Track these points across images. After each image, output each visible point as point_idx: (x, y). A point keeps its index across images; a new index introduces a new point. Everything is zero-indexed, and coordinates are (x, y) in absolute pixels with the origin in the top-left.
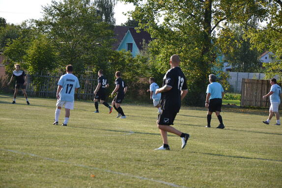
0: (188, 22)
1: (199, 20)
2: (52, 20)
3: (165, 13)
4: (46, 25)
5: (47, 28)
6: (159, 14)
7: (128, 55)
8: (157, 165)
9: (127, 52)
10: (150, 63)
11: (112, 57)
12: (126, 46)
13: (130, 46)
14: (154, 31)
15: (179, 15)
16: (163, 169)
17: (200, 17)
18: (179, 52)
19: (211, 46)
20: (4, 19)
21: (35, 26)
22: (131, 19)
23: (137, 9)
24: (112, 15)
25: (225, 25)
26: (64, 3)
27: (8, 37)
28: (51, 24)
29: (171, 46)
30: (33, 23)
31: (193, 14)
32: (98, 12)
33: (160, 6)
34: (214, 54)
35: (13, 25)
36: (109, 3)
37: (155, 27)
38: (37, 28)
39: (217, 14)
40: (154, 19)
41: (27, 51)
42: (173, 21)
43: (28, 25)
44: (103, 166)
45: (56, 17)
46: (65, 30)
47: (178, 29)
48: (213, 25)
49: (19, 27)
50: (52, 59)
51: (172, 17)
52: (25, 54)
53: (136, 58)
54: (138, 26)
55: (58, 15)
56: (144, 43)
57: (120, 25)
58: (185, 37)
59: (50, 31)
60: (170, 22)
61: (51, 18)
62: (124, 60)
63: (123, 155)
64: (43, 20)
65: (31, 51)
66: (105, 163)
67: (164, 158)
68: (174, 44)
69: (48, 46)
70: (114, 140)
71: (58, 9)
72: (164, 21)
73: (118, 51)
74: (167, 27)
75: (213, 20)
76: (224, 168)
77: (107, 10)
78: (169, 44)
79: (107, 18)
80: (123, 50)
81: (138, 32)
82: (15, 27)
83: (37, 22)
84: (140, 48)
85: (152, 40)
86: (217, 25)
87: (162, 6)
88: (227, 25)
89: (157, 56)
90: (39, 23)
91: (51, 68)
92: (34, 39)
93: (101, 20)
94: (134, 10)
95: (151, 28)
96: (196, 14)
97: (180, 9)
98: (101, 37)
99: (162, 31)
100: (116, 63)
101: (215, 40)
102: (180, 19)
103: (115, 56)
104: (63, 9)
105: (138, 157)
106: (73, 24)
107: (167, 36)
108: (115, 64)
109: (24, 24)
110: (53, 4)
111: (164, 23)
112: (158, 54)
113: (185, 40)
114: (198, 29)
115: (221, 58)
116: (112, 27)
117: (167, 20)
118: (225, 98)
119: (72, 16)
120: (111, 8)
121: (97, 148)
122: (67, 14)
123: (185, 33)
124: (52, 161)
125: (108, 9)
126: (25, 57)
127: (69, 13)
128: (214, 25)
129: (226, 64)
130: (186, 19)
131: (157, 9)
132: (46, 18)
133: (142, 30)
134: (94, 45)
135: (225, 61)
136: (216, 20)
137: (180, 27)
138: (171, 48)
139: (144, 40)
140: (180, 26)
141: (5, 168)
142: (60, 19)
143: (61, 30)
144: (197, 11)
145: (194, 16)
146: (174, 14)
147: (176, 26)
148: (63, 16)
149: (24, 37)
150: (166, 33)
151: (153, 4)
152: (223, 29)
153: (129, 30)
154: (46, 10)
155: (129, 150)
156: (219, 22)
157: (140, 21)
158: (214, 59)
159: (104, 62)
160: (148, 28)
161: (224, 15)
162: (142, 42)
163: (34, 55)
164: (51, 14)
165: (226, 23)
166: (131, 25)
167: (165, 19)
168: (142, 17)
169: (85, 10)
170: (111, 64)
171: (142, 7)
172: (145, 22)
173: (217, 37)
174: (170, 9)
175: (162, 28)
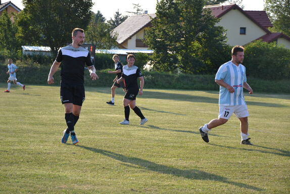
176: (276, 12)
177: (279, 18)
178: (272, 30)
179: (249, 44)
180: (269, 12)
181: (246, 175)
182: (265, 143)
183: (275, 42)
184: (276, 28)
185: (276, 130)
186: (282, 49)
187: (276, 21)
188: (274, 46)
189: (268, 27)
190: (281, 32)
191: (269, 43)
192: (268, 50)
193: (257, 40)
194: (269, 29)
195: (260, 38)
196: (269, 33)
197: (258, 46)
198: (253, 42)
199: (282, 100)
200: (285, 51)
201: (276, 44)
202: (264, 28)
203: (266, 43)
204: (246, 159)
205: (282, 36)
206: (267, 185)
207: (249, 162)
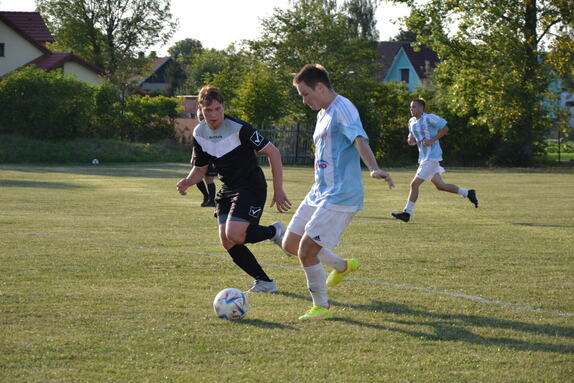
0: (497, 29)
1: (515, 25)
2: (276, 38)
3: (459, 17)
4: (266, 47)
5: (267, 53)
6: (450, 20)
7: (402, 88)
8: (454, 267)
9: (401, 84)
10: (438, 99)
11: (376, 93)
12: (399, 75)
13: (405, 74)
14: (443, 47)
15: (483, 18)
16: (463, 275)
17: (517, 19)
18: (486, 80)
19: (538, 66)
20: (199, 42)
21: (248, 49)
22: (405, 29)
23: (413, 12)
24: (374, 24)
25: (561, 30)
26: (294, 10)
27: (206, 70)
28: (274, 44)
29: (471, 70)
30: (245, 45)
31: (505, 15)
32: (351, 21)
33: (450, 6)
34: (545, 80)
35: (213, 50)
36: (368, 6)
37: (444, 40)
38: (252, 52)
39: (547, 12)
40: (442, 27)
41: (237, 91)
42: (474, 29)
43: (238, 49)
44: (365, 274)
45: (282, 34)
46: (297, 53)
47: (481, 42)
48: (539, 31)
49: (224, 53)
50: (278, 102)
51: (472, 23)
52: (234, 96)
53: (414, 92)
54: (415, 41)
55: (284, 30)
56: (427, 67)
57: (387, 40)
58: (495, 53)
59: (273, 56)
60: (469, 30)
61: (273, 35)
62: (395, 97)
63: (398, 254)
64: (261, 40)
65: (243, 91)
66: (368, 267)
67: (464, 255)
68: (476, 66)
69: (270, 81)
70: (383, 230)
71: (284, 21)
72: (459, 30)
73: (385, 83)
74: (464, 38)
75: (539, 23)
76: (565, 267)
77: (364, 16)
78: (468, 66)
79: (364, 30)
80: (393, 82)
81: (417, 50)
82: (218, 53)
83: (251, 43)
84: (422, 76)
85: (439, 61)
86: (546, 31)
87: (455, 6)
88: (564, 30)
89: (449, 88)
90: (256, 46)
91: (277, 117)
92: (249, 71)
93: (356, 33)
94: (408, 16)
95: (437, 43)
96: (511, 15)
97: (484, 9)
98: (357, 61)
99: (456, 48)
100: (383, 103)
101: (544, 55)
102: (485, 25)
103: (380, 91)
104: (293, 20)
105: (422, 256)
106: (310, 43)
107: (464, 54)
108: (380, 104)
109: (232, 47)
110: (276, 13)
111: (459, 33)
112: (451, 84)
113: (496, 60)
114: (516, 41)
115: (555, 86)
116: (374, 44)
117: (464, 27)
118: (566, 151)
119: (308, 30)
120: (371, 12)
121: (354, 244)
122: (299, 28)
123: (495, 48)
124: (282, 270)
125: (366, 15)
126: (234, 101)
127: (302, 25)
128: (542, 32)
129: (564, 95)
130: (495, 25)
131: (447, 11)
132: (266, 36)
133: (422, 46)
134: (345, 75)
135: (564, 90)
136: (545, 23)
137: (486, 38)
138: (472, 73)
139: (427, 63)
140: (486, 36)
141: (206, 284)
142: (289, 36)
143: (290, 53)
144: (512, 10)
145: (508, 19)
146: (475, 18)
147: (479, 37)
148: (292, 32)
149: (231, 69)
150: (463, 49)
151: (439, 3)
152: (558, 38)
153: (402, 49)
154: (265, 23)
155: (407, 245)
156: (549, 27)
157: (419, 32)
158: (543, 88)
159: (363, 102)
160: (432, 41)
161: (557, 13)
162: (424, 65)
163: (250, 96)
164: (272, 29)
165: (561, 28)
166: (405, 39)
167: (460, 27)
168: (421, 26)
169: (328, 20)
170: (375, 104)
171: (422, 9)
172: (429, 32)
173: (547, 50)
174: (467, 9)
175: (456, 42)
176: (60, 14)
177: (65, 25)
178: (54, 47)
179: (10, 74)
180: (45, 14)
181: (13, 316)
182: (48, 256)
183: (59, 70)
184: (61, 44)
185: (67, 231)
186: (72, 82)
187: (60, 30)
188: (59, 77)
189: (44, 42)
190: (69, 50)
191: (48, 71)
192: (48, 85)
193: (26, 65)
194: (47, 45)
195: (32, 62)
196: (47, 53)
197: (28, 78)
198: (19, 70)
199: (78, 176)
200: (79, 85)
201: (62, 72)
202: (38, 45)
203: (42, 71)
204: (12, 287)
205: (72, 58)
206: (53, 333)
207: (18, 293)
